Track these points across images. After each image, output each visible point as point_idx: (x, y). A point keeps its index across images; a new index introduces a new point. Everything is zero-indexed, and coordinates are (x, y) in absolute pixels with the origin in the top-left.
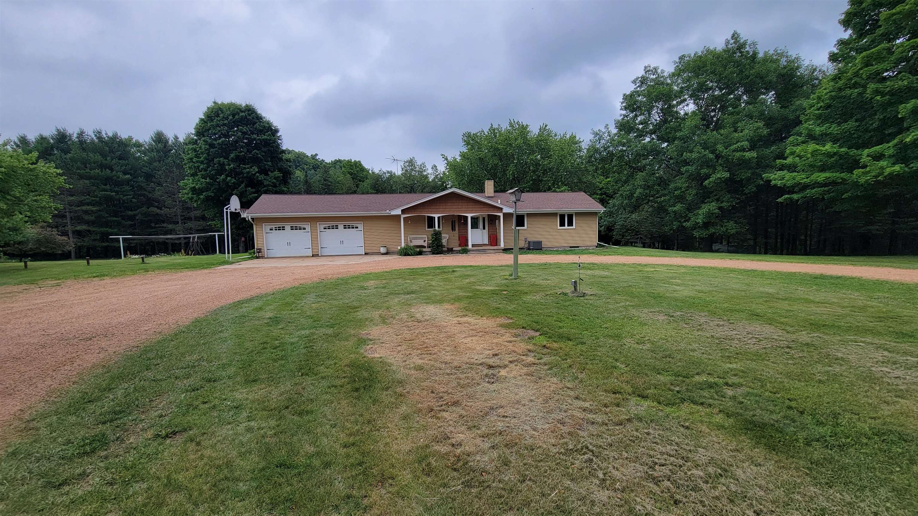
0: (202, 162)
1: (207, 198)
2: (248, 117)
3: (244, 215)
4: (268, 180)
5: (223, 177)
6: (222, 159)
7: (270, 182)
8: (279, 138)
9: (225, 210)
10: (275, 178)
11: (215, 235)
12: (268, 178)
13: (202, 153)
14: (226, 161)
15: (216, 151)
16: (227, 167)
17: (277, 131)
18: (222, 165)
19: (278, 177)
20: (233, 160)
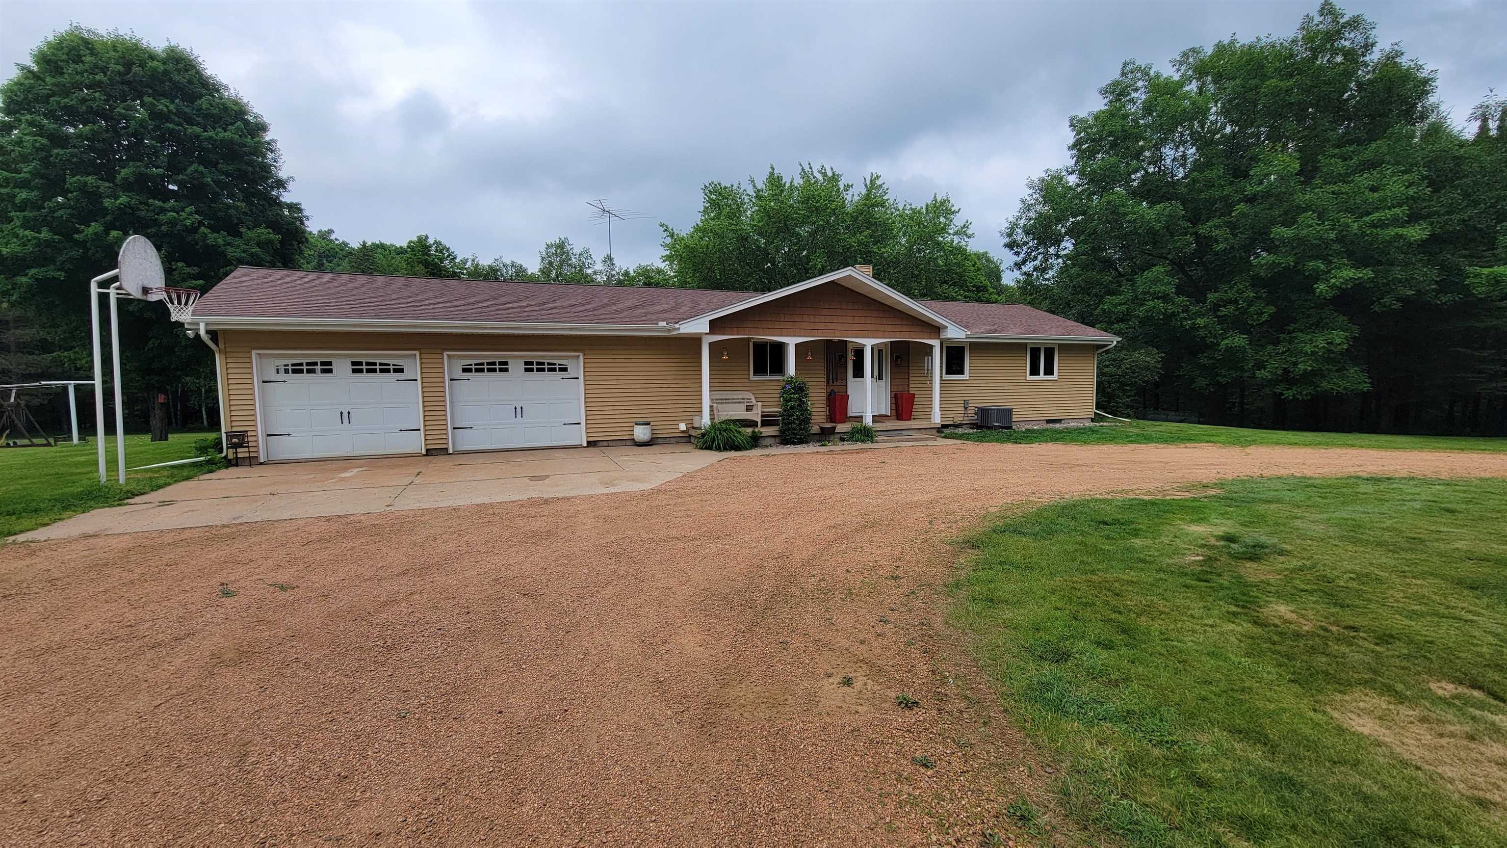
0: (24, 185)
1: (43, 286)
2: (177, 78)
3: (181, 314)
4: (238, 247)
5: (94, 227)
6: (90, 179)
7: (244, 251)
8: (269, 146)
9: (94, 290)
10: (259, 244)
11: (65, 388)
12: (238, 241)
13: (25, 159)
14: (104, 186)
15: (72, 156)
16: (107, 203)
17: (262, 127)
18: (94, 196)
19: (270, 242)
20: (128, 186)
